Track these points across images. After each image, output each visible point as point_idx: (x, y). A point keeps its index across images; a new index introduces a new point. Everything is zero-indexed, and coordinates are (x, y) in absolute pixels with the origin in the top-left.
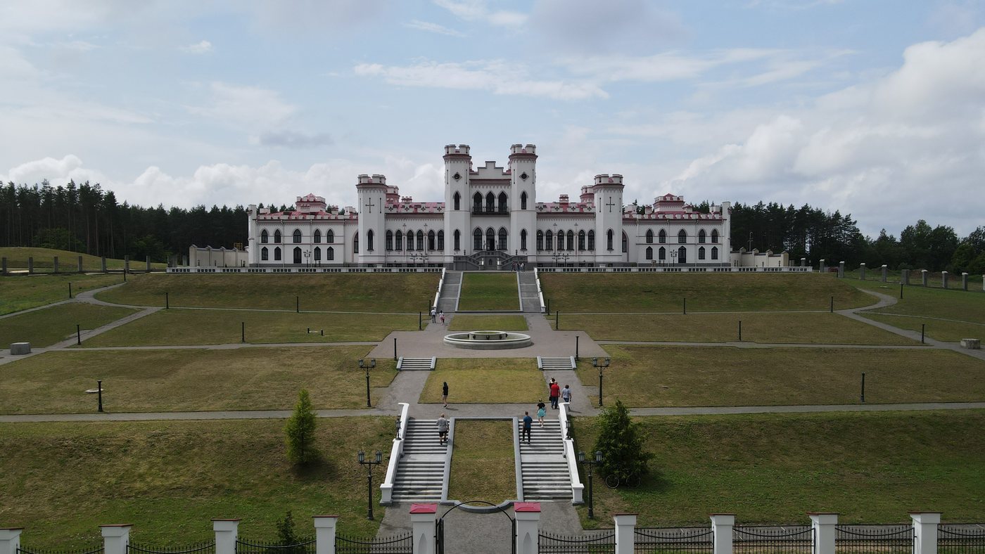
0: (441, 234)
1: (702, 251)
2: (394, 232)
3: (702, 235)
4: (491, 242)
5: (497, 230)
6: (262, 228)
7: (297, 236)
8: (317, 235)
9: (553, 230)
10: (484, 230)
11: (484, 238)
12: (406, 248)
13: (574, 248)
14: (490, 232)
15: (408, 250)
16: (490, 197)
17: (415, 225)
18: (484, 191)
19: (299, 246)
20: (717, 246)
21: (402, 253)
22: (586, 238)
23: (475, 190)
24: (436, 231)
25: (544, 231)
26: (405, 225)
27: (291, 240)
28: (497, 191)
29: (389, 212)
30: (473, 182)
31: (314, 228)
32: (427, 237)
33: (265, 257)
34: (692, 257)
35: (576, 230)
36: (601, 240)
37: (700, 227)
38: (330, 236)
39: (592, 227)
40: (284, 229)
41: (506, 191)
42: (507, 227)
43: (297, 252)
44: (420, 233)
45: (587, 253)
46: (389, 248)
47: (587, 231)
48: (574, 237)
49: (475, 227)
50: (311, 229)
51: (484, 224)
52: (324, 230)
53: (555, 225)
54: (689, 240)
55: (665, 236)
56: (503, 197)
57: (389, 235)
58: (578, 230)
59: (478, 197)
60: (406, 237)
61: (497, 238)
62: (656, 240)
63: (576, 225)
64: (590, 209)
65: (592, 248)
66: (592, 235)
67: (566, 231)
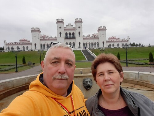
5: (72, 43)
6: (8, 46)
8: (24, 48)
10: (69, 43)
16: (70, 34)
18: (68, 32)
25: (85, 43)
26: (46, 42)
27: (16, 49)
28: (72, 32)
29: (41, 39)
30: (65, 30)
37: (123, 43)
38: (27, 48)
41: (74, 32)
42: (75, 42)
46: (41, 49)
48: (93, 44)
49: (66, 42)
50: (22, 46)
53: (88, 41)
54: (120, 46)
55: (114, 45)
56: (73, 34)
57: (41, 45)
59: (66, 34)
60: (46, 46)
63: (94, 41)
64: (97, 36)
66: (98, 43)
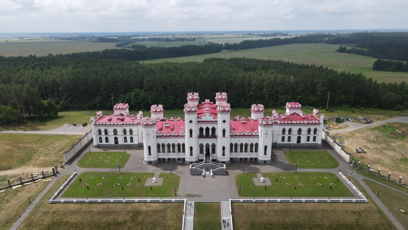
0: (184, 145)
1: (308, 138)
2: (161, 144)
3: (309, 131)
4: (208, 150)
5: (210, 144)
6: (98, 128)
7: (115, 132)
8: (125, 132)
9: (238, 143)
10: (204, 145)
11: (205, 148)
12: (167, 151)
13: (248, 151)
14: (208, 145)
15: (168, 152)
16: (207, 129)
17: (171, 141)
18: (204, 127)
19: (117, 137)
20: (316, 136)
21: (165, 154)
22: (254, 147)
23: (200, 126)
24: (181, 144)
25: (234, 144)
26: (166, 141)
27: (113, 134)
30: (199, 122)
31: (123, 128)
32: (177, 147)
33: (101, 141)
34: (303, 141)
35: (249, 143)
36: (261, 148)
37: (308, 127)
38: (131, 132)
39: (256, 142)
40: (108, 129)
41: (215, 126)
42: (215, 143)
43: (116, 139)
44: (173, 145)
45: (254, 153)
46: (159, 151)
47: (254, 144)
48: (248, 147)
49: (200, 143)
50: (121, 129)
51: (204, 142)
52: (128, 129)
53: (239, 141)
54: (302, 133)
55: (291, 131)
56: (214, 129)
57: (158, 146)
59: (201, 129)
60: (167, 147)
61: (210, 148)
62: (287, 133)
63: (249, 141)
64: (256, 133)
65: (256, 151)
66: (257, 145)
67: (244, 144)
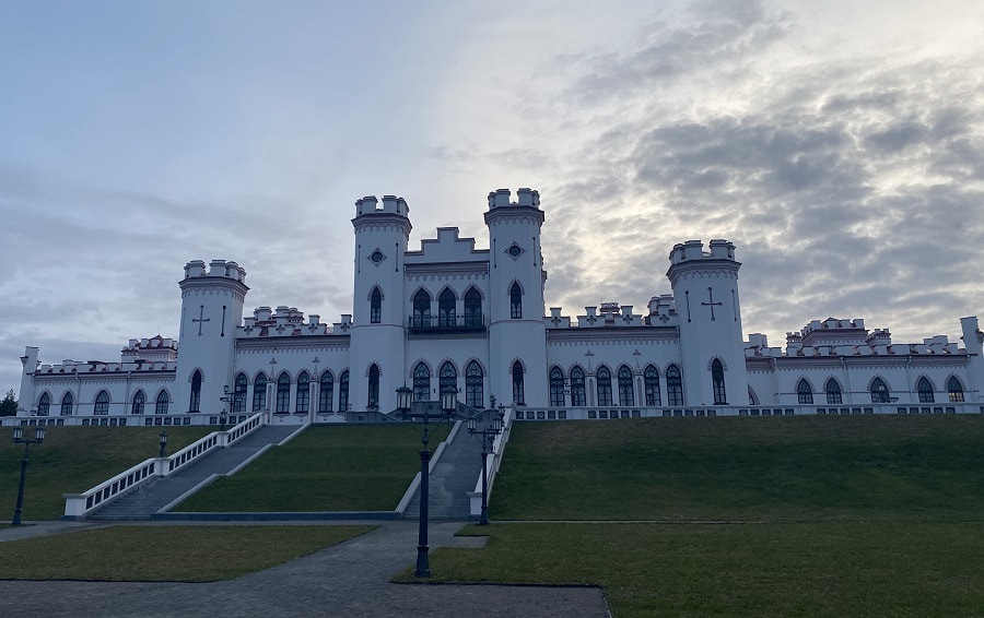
0: (346, 376)
3: (925, 388)
5: (461, 365)
6: (41, 389)
7: (103, 402)
9: (584, 365)
10: (435, 366)
11: (435, 383)
14: (448, 365)
15: (277, 413)
16: (447, 298)
17: (294, 361)
18: (434, 287)
22: (664, 381)
23: (414, 285)
24: (336, 373)
25: (566, 369)
27: (89, 411)
28: (460, 286)
29: (242, 335)
30: (412, 269)
31: (135, 386)
35: (638, 365)
37: (918, 372)
38: (164, 402)
39: (672, 360)
40: (79, 391)
41: (481, 284)
42: (483, 361)
44: (304, 380)
48: (635, 380)
49: (414, 361)
50: (128, 389)
51: (435, 352)
52: (152, 390)
53: (589, 354)
55: (838, 389)
56: (474, 298)
57: (239, 382)
58: (642, 366)
59: (421, 299)
60: (275, 387)
61: (461, 382)
63: (637, 353)
64: (665, 318)
65: (677, 403)
66: (675, 375)
67: (614, 368)
